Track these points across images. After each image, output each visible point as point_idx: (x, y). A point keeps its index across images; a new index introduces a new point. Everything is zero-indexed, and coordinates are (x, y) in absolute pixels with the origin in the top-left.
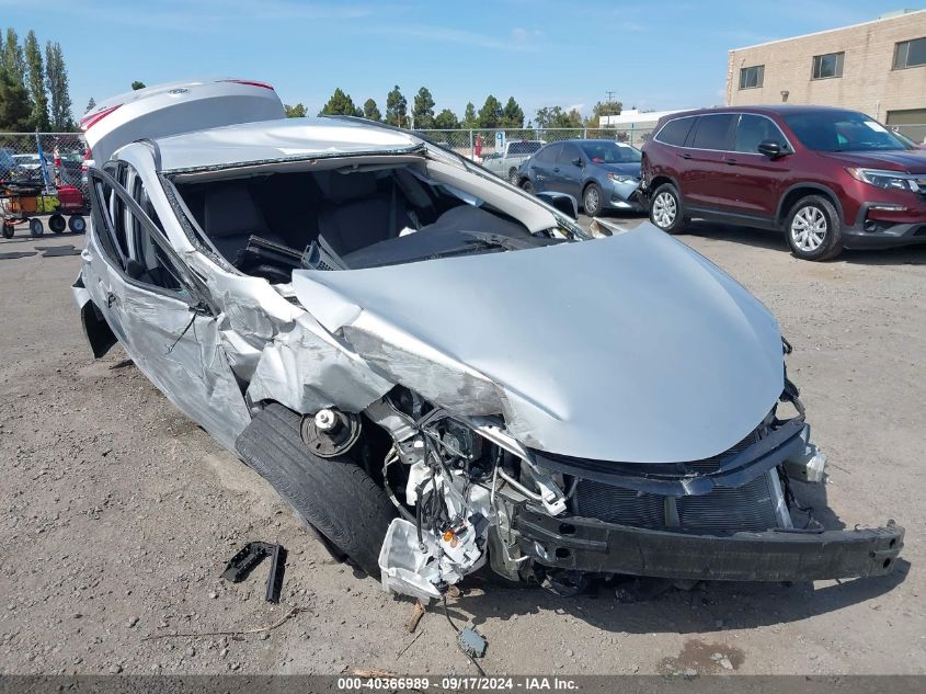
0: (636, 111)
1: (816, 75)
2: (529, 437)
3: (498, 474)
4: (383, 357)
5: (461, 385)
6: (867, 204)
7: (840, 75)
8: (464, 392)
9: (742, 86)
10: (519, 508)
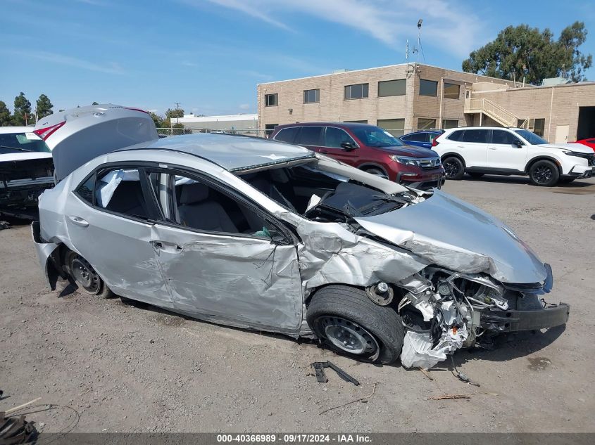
0: (193, 115)
1: (306, 101)
2: (503, 278)
3: (469, 300)
4: (430, 253)
5: (472, 260)
6: (400, 173)
7: (318, 101)
8: (472, 263)
9: (267, 105)
10: (486, 311)
